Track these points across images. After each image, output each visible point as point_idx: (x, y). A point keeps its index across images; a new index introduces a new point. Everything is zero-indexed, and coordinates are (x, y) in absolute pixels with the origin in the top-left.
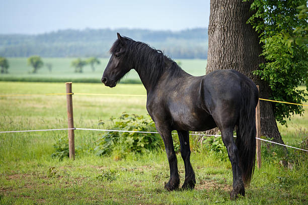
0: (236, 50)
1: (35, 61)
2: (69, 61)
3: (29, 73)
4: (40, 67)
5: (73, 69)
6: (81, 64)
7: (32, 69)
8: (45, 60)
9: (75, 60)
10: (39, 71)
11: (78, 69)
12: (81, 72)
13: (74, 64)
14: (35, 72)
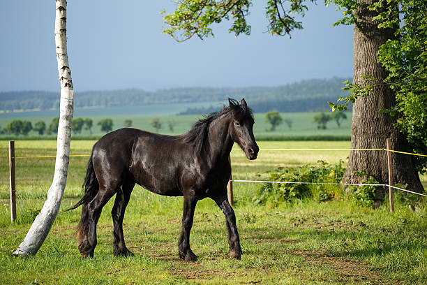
0: (377, 107)
1: (272, 117)
2: (311, 115)
3: (267, 131)
4: (278, 124)
5: (316, 125)
6: (325, 119)
7: (270, 126)
8: (284, 116)
9: (318, 114)
10: (277, 128)
11: (322, 125)
12: (324, 128)
13: (316, 119)
14: (272, 130)
